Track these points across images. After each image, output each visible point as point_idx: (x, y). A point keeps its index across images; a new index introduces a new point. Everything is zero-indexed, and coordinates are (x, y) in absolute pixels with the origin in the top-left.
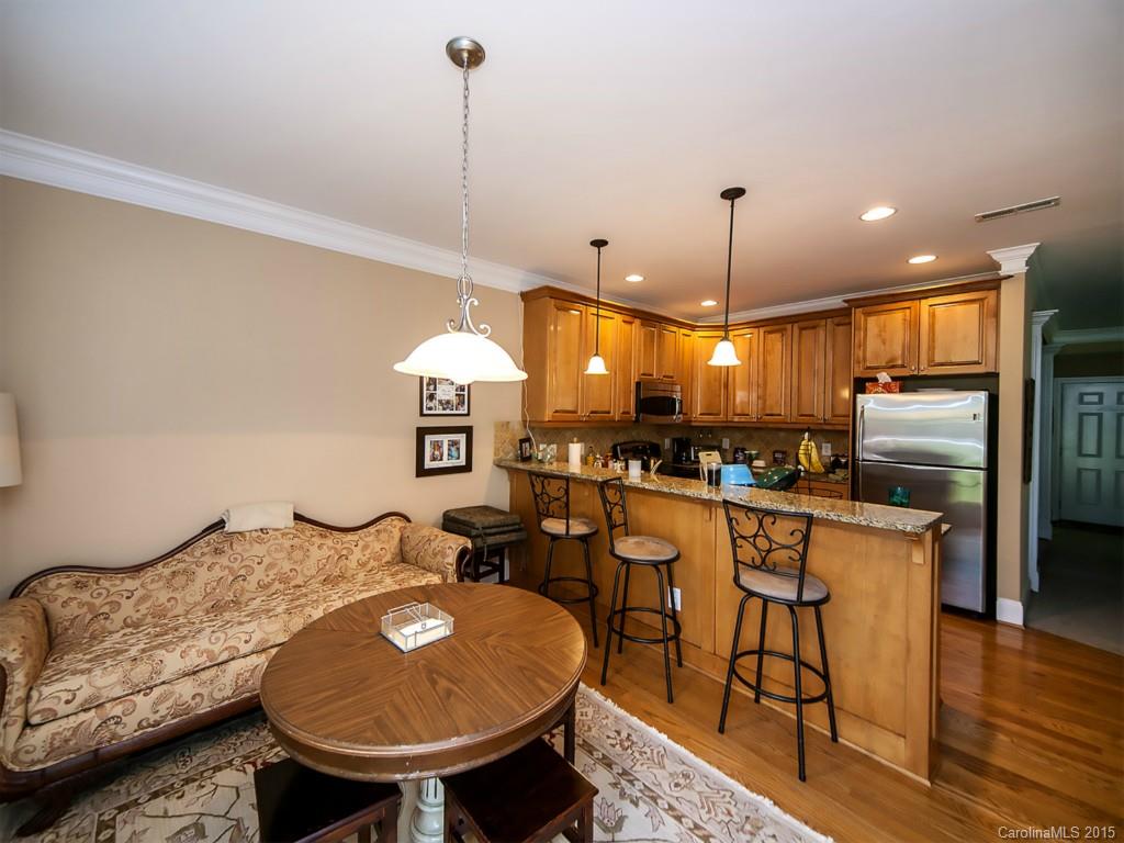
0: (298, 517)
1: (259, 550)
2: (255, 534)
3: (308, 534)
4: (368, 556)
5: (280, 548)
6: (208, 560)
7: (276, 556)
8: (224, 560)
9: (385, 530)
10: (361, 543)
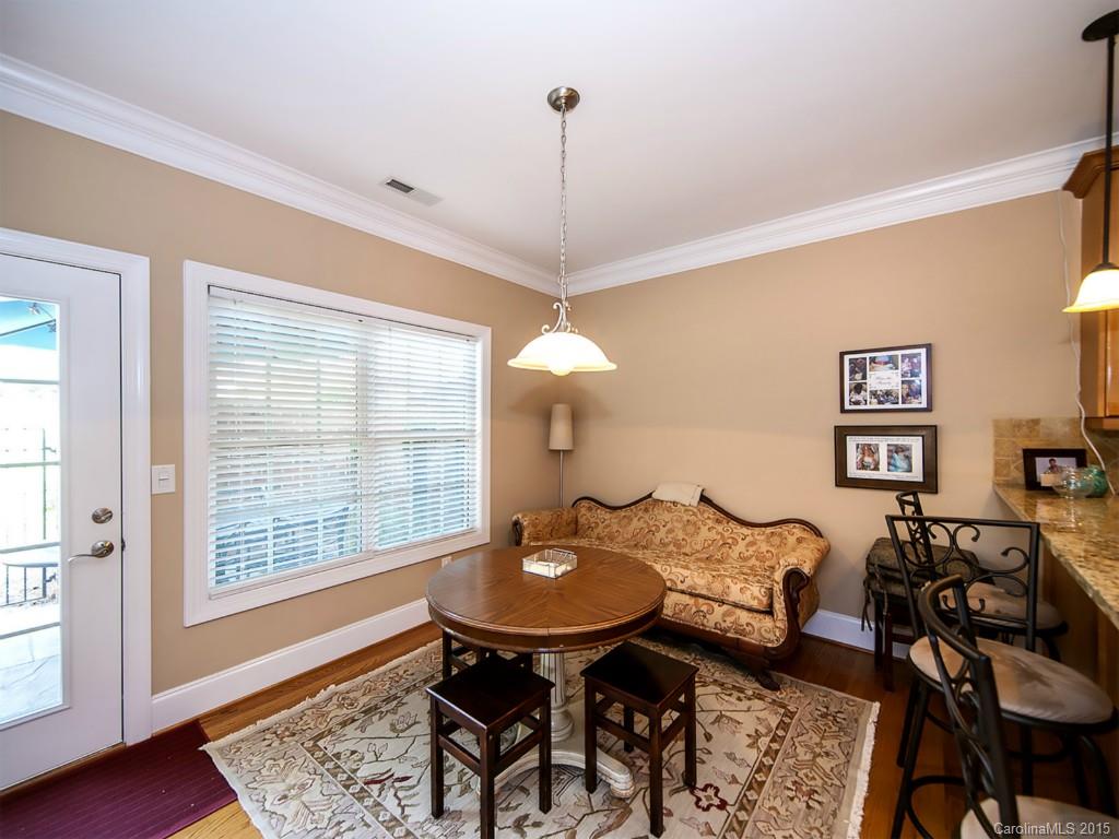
0: (704, 499)
1: (667, 516)
2: (669, 504)
3: (706, 515)
4: (751, 553)
5: (680, 520)
6: (640, 514)
7: (676, 524)
8: (646, 517)
9: (780, 534)
10: (749, 539)
